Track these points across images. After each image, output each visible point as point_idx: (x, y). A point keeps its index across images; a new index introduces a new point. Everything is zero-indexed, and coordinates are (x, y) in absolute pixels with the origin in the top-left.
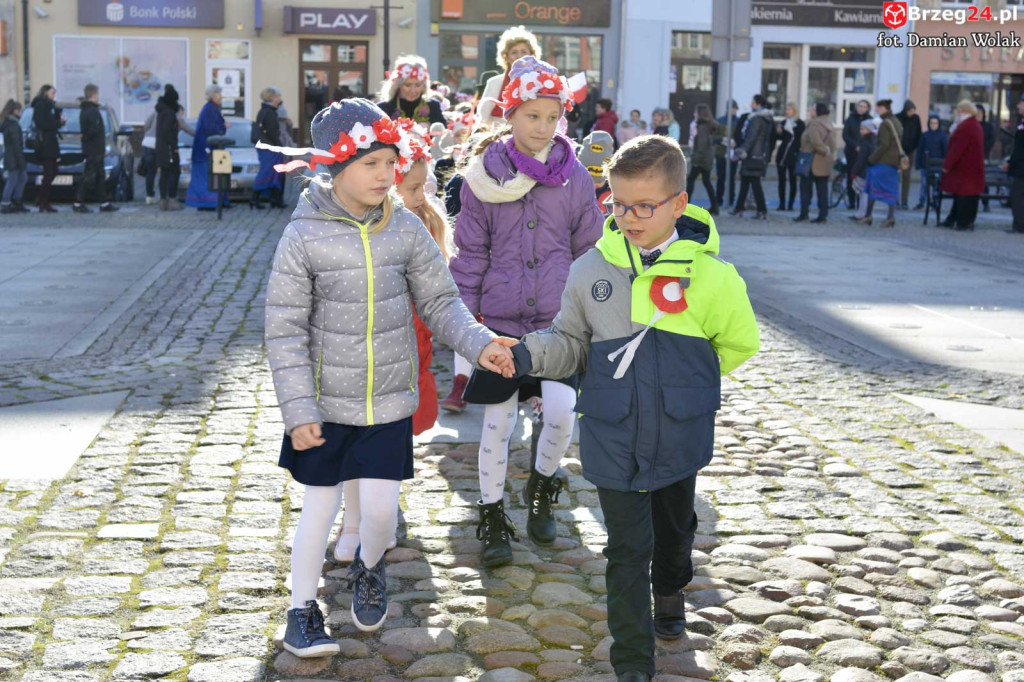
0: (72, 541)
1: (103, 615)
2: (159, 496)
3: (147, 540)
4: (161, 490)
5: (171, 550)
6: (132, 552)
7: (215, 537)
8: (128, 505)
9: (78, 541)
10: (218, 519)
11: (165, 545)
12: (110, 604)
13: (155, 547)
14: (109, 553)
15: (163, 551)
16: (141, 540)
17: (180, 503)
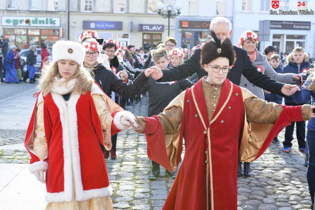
0: (117, 165)
1: (129, 180)
2: (133, 156)
3: (134, 165)
4: (134, 154)
5: (140, 167)
6: (131, 168)
7: (149, 165)
8: (127, 158)
9: (119, 165)
10: (148, 161)
11: (138, 166)
12: (130, 178)
13: (136, 167)
14: (126, 168)
15: (138, 168)
16: (133, 165)
17: (139, 157)
